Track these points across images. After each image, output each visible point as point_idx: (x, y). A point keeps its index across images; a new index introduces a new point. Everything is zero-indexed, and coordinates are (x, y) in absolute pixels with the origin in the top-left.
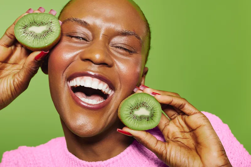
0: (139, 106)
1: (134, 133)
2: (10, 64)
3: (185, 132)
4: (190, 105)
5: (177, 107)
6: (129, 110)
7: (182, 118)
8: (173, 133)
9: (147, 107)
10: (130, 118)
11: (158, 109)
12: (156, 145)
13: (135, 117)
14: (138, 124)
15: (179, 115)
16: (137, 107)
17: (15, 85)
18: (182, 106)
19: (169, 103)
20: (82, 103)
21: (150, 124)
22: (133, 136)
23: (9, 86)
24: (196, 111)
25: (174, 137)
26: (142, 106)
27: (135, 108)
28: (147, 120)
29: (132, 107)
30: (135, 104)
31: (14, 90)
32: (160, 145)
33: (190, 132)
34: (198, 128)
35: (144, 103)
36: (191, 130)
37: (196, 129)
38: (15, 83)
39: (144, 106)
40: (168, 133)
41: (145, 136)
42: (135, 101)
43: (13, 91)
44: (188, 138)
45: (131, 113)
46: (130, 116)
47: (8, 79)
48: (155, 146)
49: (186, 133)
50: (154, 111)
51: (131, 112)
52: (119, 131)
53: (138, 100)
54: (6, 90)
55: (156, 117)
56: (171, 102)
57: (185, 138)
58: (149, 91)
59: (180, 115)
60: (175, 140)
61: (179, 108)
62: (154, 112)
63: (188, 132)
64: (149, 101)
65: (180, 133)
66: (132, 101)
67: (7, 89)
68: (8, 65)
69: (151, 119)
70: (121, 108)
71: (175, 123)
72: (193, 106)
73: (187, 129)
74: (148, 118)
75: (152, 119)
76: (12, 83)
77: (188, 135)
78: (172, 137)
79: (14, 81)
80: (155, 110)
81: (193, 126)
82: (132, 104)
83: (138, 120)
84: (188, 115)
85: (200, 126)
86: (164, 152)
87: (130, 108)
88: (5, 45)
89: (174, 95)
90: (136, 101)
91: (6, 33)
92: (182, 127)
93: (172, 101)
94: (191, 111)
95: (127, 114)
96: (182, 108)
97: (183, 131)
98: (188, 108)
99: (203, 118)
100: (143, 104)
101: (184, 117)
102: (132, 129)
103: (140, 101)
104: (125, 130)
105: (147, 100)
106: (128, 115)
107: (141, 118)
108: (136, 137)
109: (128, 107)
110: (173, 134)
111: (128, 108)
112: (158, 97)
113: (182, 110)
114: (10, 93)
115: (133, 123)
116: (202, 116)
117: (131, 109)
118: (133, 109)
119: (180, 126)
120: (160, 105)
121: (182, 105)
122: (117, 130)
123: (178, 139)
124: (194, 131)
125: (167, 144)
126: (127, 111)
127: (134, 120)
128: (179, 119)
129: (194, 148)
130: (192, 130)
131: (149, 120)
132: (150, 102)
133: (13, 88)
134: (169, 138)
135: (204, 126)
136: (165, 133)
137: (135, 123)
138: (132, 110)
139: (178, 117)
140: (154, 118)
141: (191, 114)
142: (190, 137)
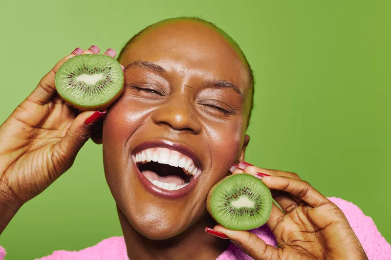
0: (238, 194)
1: (231, 234)
2: (45, 129)
3: (308, 232)
4: (315, 191)
5: (296, 194)
6: (223, 200)
7: (303, 211)
8: (291, 233)
9: (250, 196)
10: (225, 212)
11: (267, 198)
12: (265, 252)
13: (233, 211)
14: (237, 221)
15: (299, 205)
16: (235, 196)
17: (54, 162)
18: (303, 193)
19: (283, 188)
20: (154, 189)
21: (255, 220)
22: (230, 239)
23: (45, 163)
24: (325, 201)
25: (292, 240)
26: (243, 194)
27: (233, 197)
28: (251, 215)
29: (227, 195)
30: (233, 190)
31: (53, 169)
32: (271, 253)
33: (316, 231)
34: (327, 225)
35: (245, 189)
36: (317, 229)
37: (324, 228)
38: (55, 158)
39: (246, 193)
40: (282, 232)
41: (248, 240)
42: (232, 186)
43: (51, 170)
44: (312, 242)
45: (226, 205)
46: (224, 209)
47: (43, 152)
48: (263, 254)
49: (309, 234)
50: (261, 200)
51: (227, 203)
52: (208, 231)
53: (237, 184)
54: (41, 170)
55: (263, 209)
56: (286, 187)
57: (309, 242)
58: (252, 170)
59: (300, 207)
60: (293, 244)
61: (299, 196)
62: (261, 203)
63: (313, 232)
64: (253, 186)
65: (300, 233)
66: (227, 186)
67: (42, 168)
68: (42, 130)
69: (256, 213)
70: (211, 196)
71: (292, 218)
72: (319, 193)
73: (310, 228)
74: (252, 212)
75: (258, 213)
76: (50, 158)
77: (312, 237)
78: (289, 239)
79: (53, 155)
80: (264, 200)
81: (321, 223)
82: (228, 190)
83: (237, 214)
84: (313, 206)
85: (331, 223)
87: (224, 197)
88: (39, 101)
89: (290, 176)
90: (234, 187)
91: (40, 84)
92: (303, 223)
93: (288, 185)
94: (316, 200)
95: (221, 206)
96: (303, 196)
97: (305, 230)
98: (312, 196)
99: (335, 211)
100: (244, 191)
101: (306, 209)
102: (229, 229)
103: (240, 186)
104: (218, 229)
105: (250, 185)
106: (223, 208)
107: (242, 211)
108: (234, 240)
109: (221, 195)
110: (289, 235)
111: (221, 197)
112: (266, 179)
113: (303, 198)
114: (46, 173)
115: (230, 219)
116: (333, 207)
117: (226, 198)
118: (229, 198)
120: (269, 191)
121: (303, 190)
122: (206, 230)
123: (298, 243)
124: (322, 231)
125: (280, 251)
126: (221, 201)
127: (231, 215)
128: (299, 213)
129: (322, 256)
130: (319, 230)
131: (253, 215)
132: (255, 187)
133: (51, 165)
134: (283, 241)
135: (336, 223)
136: (278, 232)
137: (232, 219)
138: (228, 200)
139: (297, 208)
140: (261, 212)
141: (317, 205)
142: (316, 240)
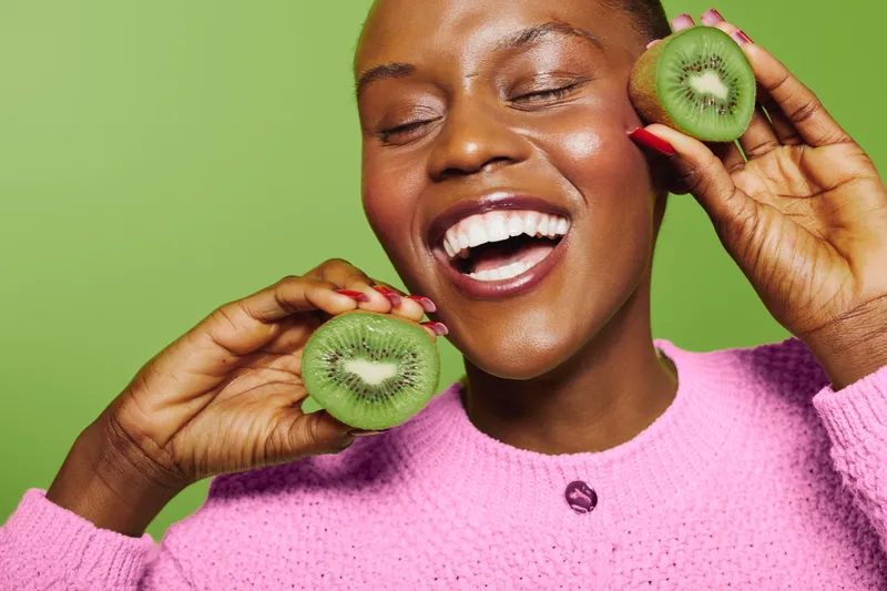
0: (703, 67)
3: (795, 197)
6: (678, 68)
7: (793, 156)
9: (722, 73)
15: (783, 145)
16: (698, 66)
18: (804, 113)
24: (845, 136)
26: (711, 66)
27: (694, 68)
28: (720, 113)
29: (685, 61)
33: (814, 195)
34: (844, 182)
36: (816, 190)
37: (836, 187)
41: (707, 163)
44: (802, 215)
45: (682, 79)
46: (678, 88)
49: (796, 201)
51: (683, 76)
56: (780, 83)
57: (794, 215)
59: (786, 147)
62: (737, 96)
63: (806, 198)
65: (780, 199)
71: (762, 168)
73: (802, 186)
74: (722, 108)
75: (731, 113)
77: (804, 207)
81: (828, 175)
82: (686, 53)
84: (815, 145)
86: (750, 223)
87: (680, 62)
92: (788, 179)
94: (827, 134)
96: (802, 120)
97: (788, 193)
98: (818, 125)
99: (863, 157)
101: (800, 150)
107: (706, 100)
109: (675, 57)
111: (677, 64)
116: (859, 151)
118: (688, 69)
119: (780, 178)
121: (806, 107)
124: (828, 195)
126: (674, 70)
128: (781, 158)
130: (820, 189)
131: (724, 113)
135: (861, 178)
137: (688, 112)
139: (779, 149)
141: (829, 141)
142: (812, 212)
